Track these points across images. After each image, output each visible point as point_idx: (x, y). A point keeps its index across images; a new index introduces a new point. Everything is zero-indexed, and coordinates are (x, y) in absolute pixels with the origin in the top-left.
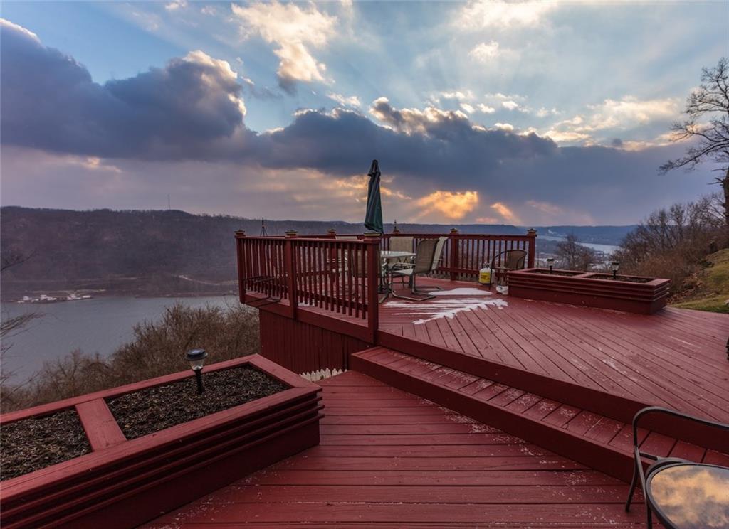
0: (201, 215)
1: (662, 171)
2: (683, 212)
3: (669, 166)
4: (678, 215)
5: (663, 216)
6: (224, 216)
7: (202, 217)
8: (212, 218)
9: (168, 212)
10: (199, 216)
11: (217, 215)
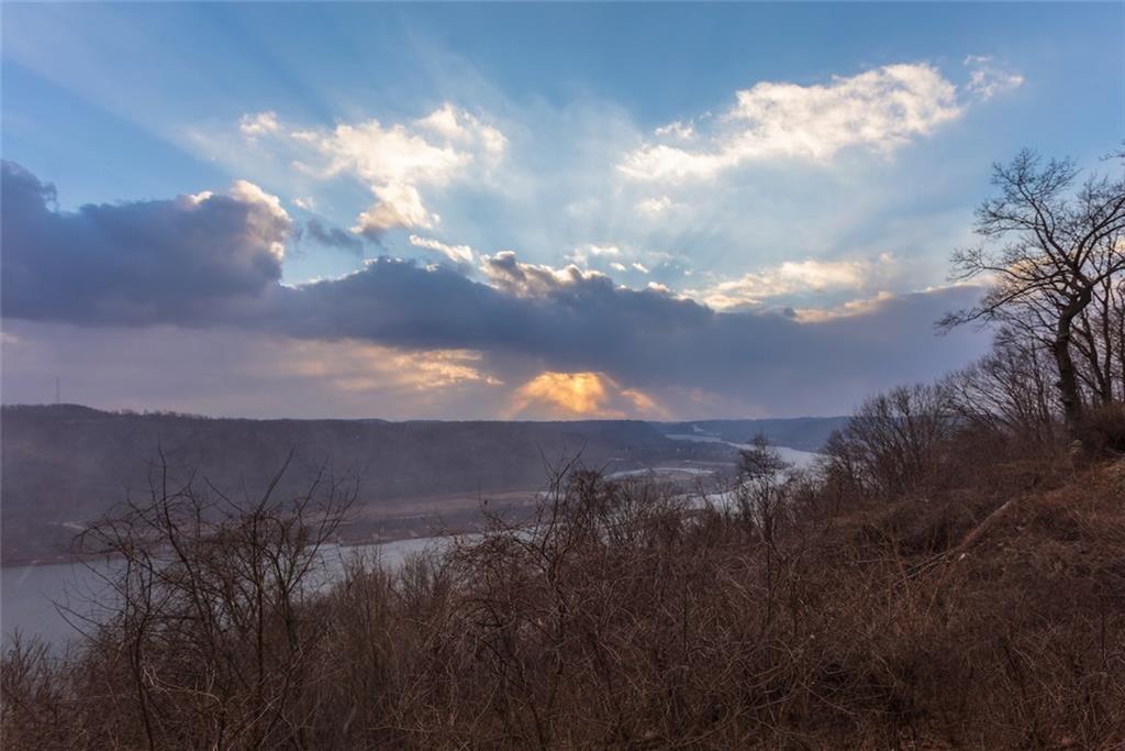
0: (120, 412)
1: (943, 329)
2: (908, 398)
3: (950, 321)
4: (903, 403)
5: (882, 404)
6: (164, 413)
7: (121, 416)
8: (141, 417)
9: (55, 407)
10: (117, 414)
11: (151, 411)
